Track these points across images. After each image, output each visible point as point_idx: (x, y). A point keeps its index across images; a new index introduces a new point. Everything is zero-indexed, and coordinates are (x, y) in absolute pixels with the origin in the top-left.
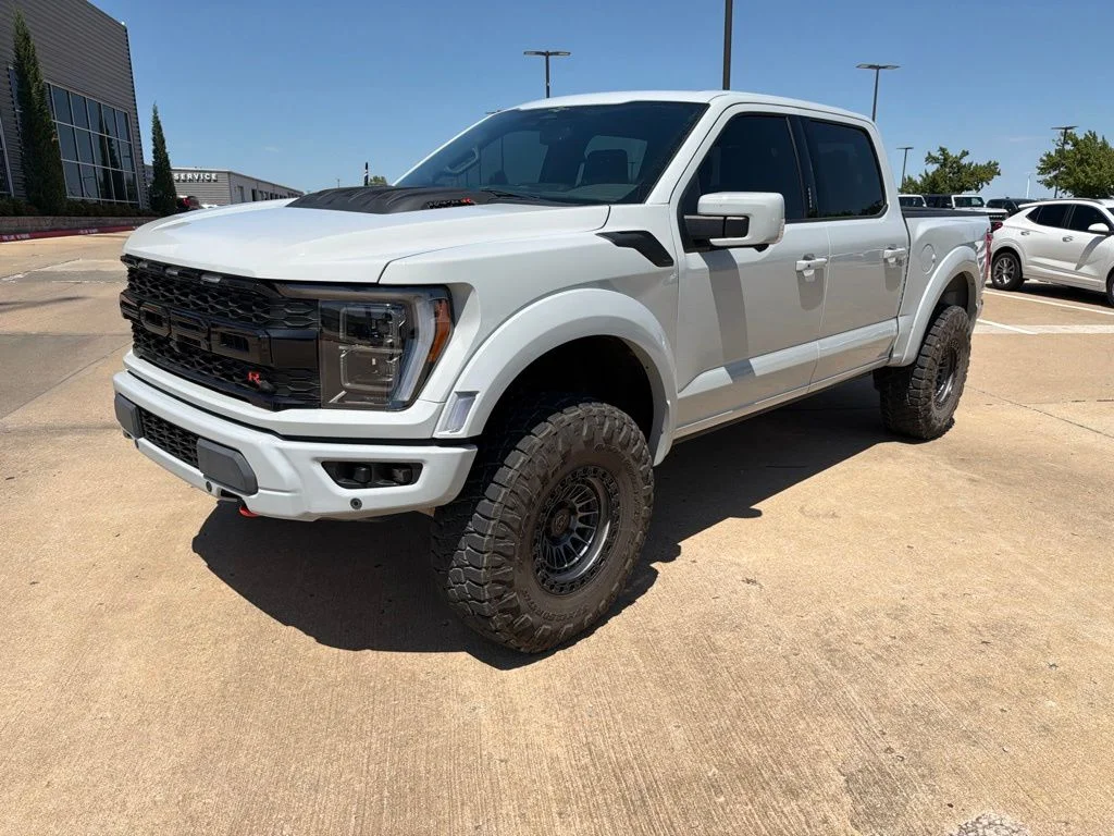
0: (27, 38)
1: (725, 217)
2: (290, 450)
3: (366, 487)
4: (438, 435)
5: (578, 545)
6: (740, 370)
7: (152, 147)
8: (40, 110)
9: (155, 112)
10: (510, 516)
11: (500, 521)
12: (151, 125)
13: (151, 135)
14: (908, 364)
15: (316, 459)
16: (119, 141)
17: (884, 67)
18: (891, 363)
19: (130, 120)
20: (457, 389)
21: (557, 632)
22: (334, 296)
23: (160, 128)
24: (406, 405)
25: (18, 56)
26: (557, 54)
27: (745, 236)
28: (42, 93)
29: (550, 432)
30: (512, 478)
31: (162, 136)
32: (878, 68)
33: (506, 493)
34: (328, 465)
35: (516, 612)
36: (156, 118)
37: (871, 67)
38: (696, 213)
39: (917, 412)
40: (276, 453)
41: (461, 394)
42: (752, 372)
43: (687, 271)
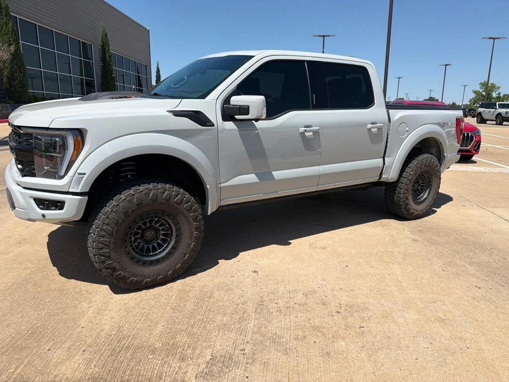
0: (106, 36)
1: (240, 106)
2: (24, 193)
3: (48, 210)
4: (71, 190)
5: (160, 246)
6: (265, 176)
7: (156, 79)
8: (109, 64)
9: (158, 64)
10: (105, 227)
11: (101, 229)
12: (156, 70)
13: (156, 74)
14: (392, 181)
15: (31, 197)
16: (143, 76)
17: (498, 38)
18: (381, 180)
19: (147, 68)
20: (78, 172)
21: (142, 281)
22: (42, 133)
23: (159, 71)
24: (62, 177)
25: (103, 43)
26: (328, 36)
27: (248, 115)
28: (110, 57)
29: (130, 194)
30: (108, 211)
31: (159, 74)
32: (494, 39)
33: (104, 218)
34: (36, 200)
35: (114, 269)
36: (158, 67)
37: (490, 38)
38: (230, 104)
39: (400, 205)
40: (19, 193)
41: (79, 174)
42: (273, 178)
43: (223, 130)
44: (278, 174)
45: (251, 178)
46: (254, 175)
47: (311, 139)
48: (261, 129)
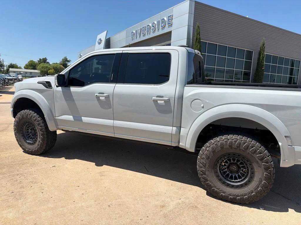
0: (264, 45)
8: (261, 62)
25: (260, 49)
42: (81, 120)
43: (56, 90)
44: (85, 119)
45: (70, 118)
46: (71, 117)
47: (104, 101)
48: (74, 92)
